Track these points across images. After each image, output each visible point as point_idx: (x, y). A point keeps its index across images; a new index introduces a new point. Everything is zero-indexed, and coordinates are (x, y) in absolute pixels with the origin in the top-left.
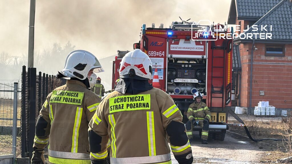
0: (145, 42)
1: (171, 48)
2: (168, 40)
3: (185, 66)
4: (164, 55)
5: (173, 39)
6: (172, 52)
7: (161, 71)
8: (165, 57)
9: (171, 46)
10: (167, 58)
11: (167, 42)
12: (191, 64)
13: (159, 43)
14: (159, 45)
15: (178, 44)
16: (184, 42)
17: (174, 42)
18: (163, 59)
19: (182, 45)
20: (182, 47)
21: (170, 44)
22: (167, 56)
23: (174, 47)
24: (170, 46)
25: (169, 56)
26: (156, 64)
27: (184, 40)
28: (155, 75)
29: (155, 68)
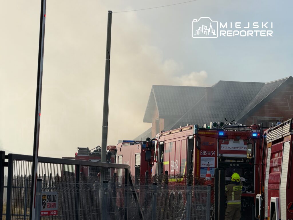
0: (197, 142)
1: (221, 148)
2: (218, 140)
3: (233, 165)
4: (215, 154)
5: (223, 139)
6: (222, 152)
7: (212, 169)
8: (216, 157)
9: (222, 145)
10: (218, 157)
11: (218, 142)
12: (238, 163)
13: (210, 143)
14: (210, 144)
15: (228, 144)
16: (234, 142)
17: (224, 142)
18: (214, 158)
19: (232, 145)
20: (232, 147)
21: (221, 143)
22: (218, 155)
23: (224, 147)
24: (220, 145)
25: (220, 155)
26: (209, 163)
27: (233, 140)
28: (207, 173)
29: (208, 166)
